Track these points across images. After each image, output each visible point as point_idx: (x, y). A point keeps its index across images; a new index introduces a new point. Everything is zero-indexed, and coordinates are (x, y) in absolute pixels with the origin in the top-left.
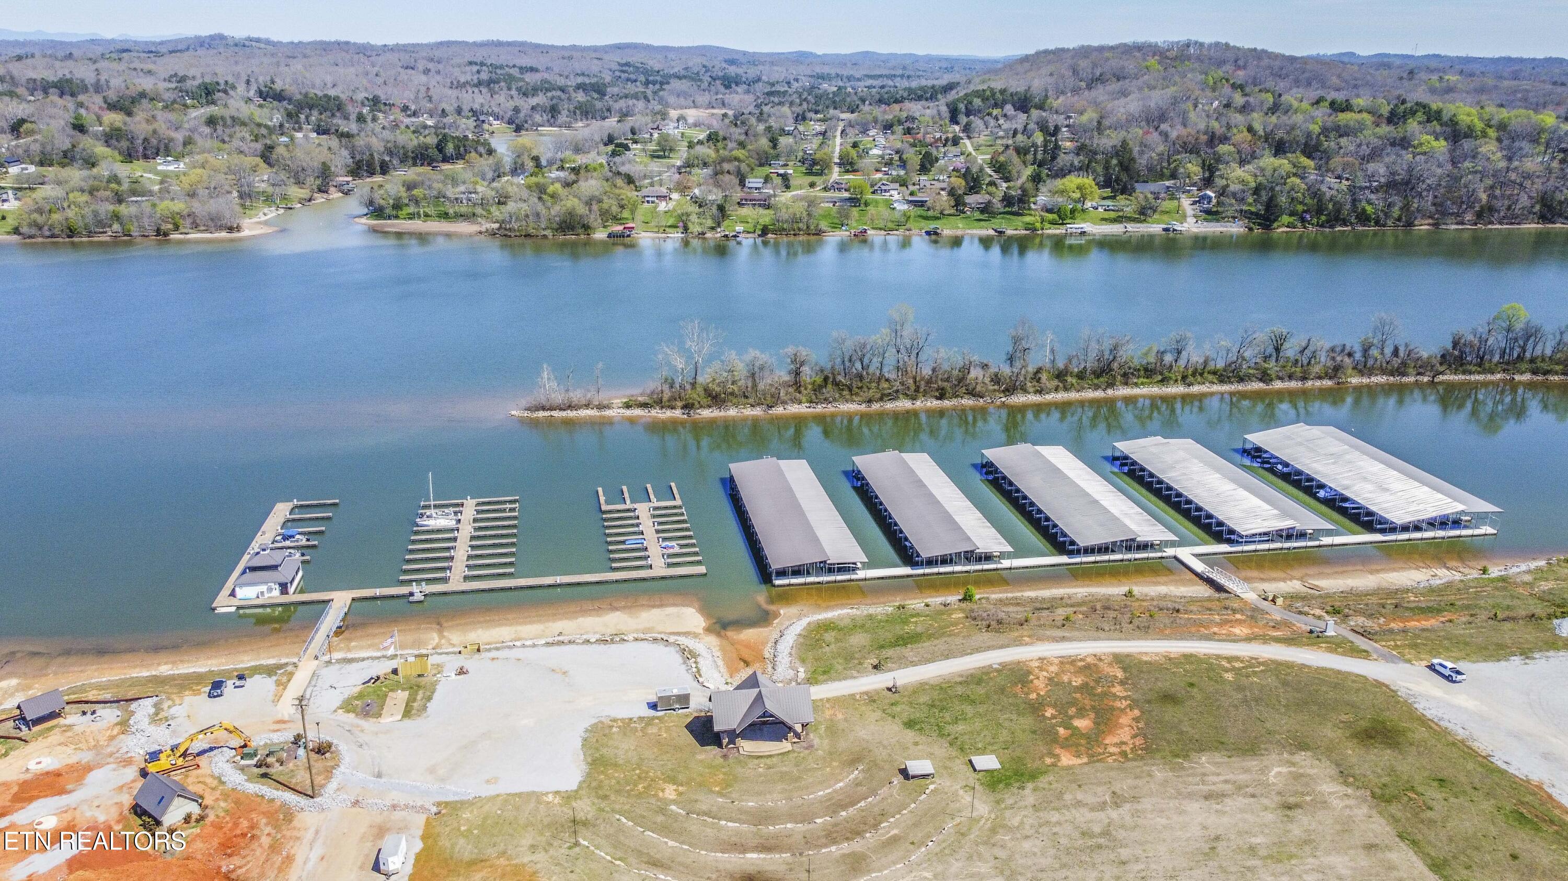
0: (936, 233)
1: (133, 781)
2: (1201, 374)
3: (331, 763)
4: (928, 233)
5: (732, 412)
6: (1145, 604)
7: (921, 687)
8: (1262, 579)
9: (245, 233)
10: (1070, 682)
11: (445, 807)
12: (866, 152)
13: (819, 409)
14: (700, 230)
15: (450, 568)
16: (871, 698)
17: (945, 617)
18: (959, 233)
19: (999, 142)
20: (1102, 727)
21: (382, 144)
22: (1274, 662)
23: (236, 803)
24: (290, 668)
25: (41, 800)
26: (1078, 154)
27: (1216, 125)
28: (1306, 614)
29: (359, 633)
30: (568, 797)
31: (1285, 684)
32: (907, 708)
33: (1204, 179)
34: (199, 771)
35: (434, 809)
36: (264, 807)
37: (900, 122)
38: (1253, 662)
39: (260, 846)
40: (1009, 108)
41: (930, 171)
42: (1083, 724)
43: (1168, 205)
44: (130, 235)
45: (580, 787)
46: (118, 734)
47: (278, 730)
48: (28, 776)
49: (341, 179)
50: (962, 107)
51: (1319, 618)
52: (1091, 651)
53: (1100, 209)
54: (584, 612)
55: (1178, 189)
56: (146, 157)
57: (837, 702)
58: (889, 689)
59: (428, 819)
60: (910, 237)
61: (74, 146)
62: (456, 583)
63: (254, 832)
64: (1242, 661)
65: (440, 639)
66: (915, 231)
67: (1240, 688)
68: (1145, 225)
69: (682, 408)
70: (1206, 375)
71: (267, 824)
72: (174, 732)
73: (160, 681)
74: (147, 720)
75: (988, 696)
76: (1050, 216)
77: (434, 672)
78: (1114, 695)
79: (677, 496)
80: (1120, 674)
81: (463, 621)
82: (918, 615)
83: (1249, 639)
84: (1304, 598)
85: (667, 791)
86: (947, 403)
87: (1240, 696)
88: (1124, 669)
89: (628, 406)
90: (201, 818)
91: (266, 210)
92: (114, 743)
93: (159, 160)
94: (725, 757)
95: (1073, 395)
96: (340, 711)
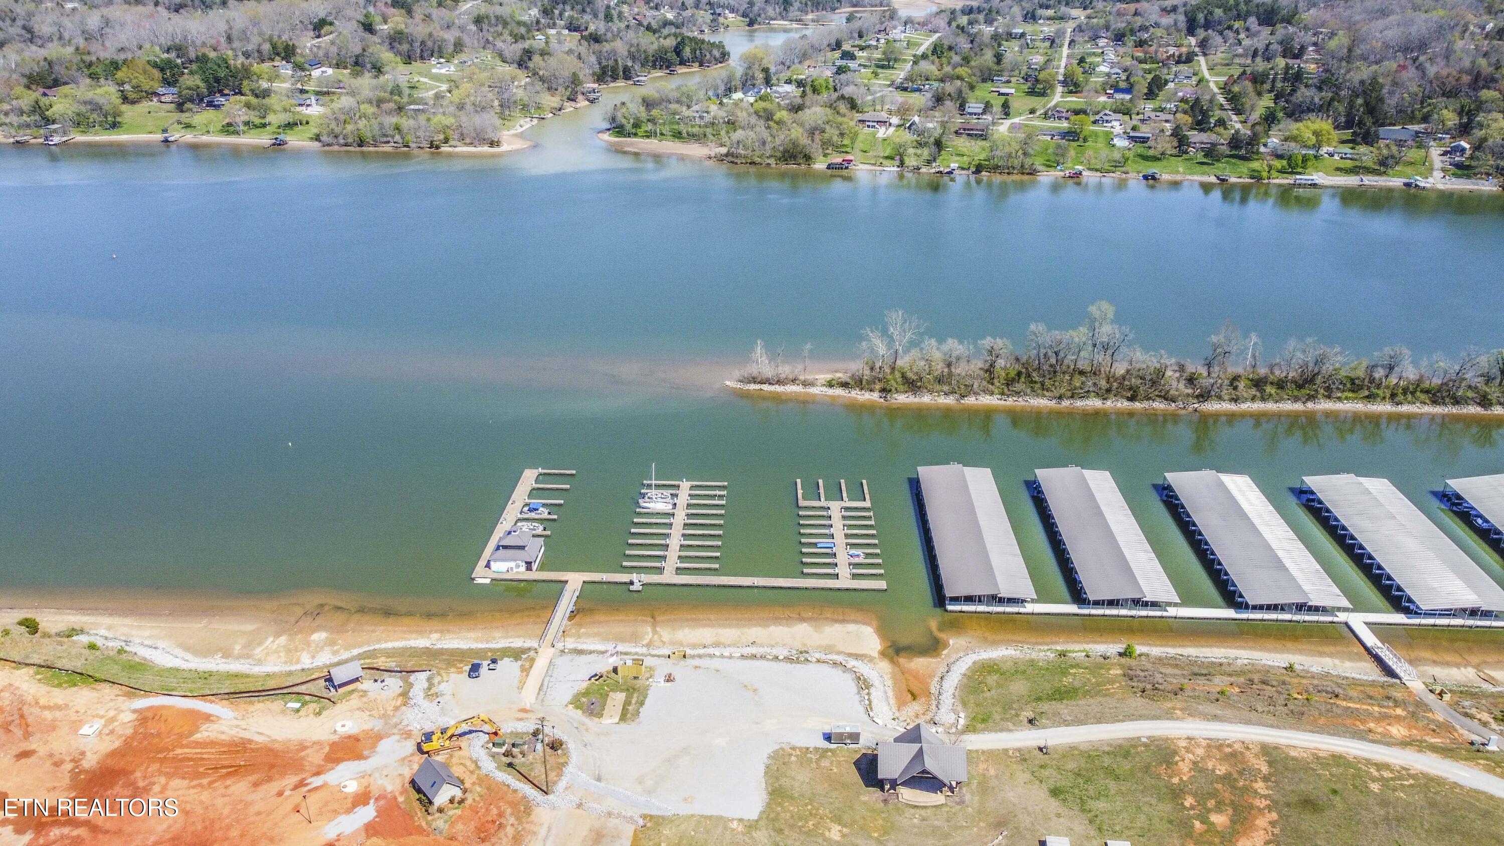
0: (1154, 178)
1: (412, 755)
2: (1413, 393)
3: (561, 760)
4: (1146, 177)
5: (926, 399)
6: (1304, 681)
7: (1071, 751)
8: (1435, 662)
9: (504, 148)
10: (1213, 771)
11: (650, 820)
12: (1093, 67)
13: (1010, 402)
14: (915, 164)
15: (664, 558)
16: (1022, 756)
17: (1103, 672)
18: (1178, 178)
19: (1237, 60)
20: (1238, 827)
21: (627, 48)
22: (1425, 775)
23: (488, 789)
24: (532, 653)
25: (346, 763)
26: (1320, 89)
27: (1482, 62)
28: (1472, 717)
29: (588, 619)
30: (750, 827)
31: (1433, 805)
32: (1054, 773)
33: (1461, 125)
34: (461, 753)
35: (641, 822)
36: (510, 797)
37: (1133, 32)
38: (1404, 773)
39: (506, 836)
40: (1252, 21)
41: (1157, 95)
42: (1219, 819)
43: (1414, 154)
44: (408, 147)
45: (760, 818)
46: (401, 705)
47: (521, 719)
48: (336, 738)
49: (588, 85)
50: (1201, 17)
51: (1485, 724)
52: (1241, 736)
53: (1336, 157)
54: (777, 620)
55: (1427, 133)
56: (422, 58)
57: (991, 755)
58: (1041, 749)
59: (635, 831)
60: (1126, 180)
61: (364, 50)
62: (669, 577)
63: (503, 820)
64: (1392, 771)
65: (654, 635)
66: (1132, 175)
67: (1384, 803)
68: (1384, 178)
69: (880, 391)
70: (1418, 394)
71: (512, 814)
72: (442, 709)
73: (432, 654)
74: (422, 695)
75: (1132, 775)
76: (1278, 164)
77: (648, 675)
78: (1256, 792)
79: (867, 497)
80: (1265, 769)
81: (673, 617)
82: (1077, 666)
83: (1404, 744)
84: (1473, 695)
85: (833, 831)
86: (1137, 405)
87: (1382, 812)
88: (1270, 763)
89: (830, 385)
90: (461, 801)
91: (522, 122)
92: (398, 714)
93: (434, 61)
94: (885, 801)
95: (1270, 406)
96: (571, 706)
